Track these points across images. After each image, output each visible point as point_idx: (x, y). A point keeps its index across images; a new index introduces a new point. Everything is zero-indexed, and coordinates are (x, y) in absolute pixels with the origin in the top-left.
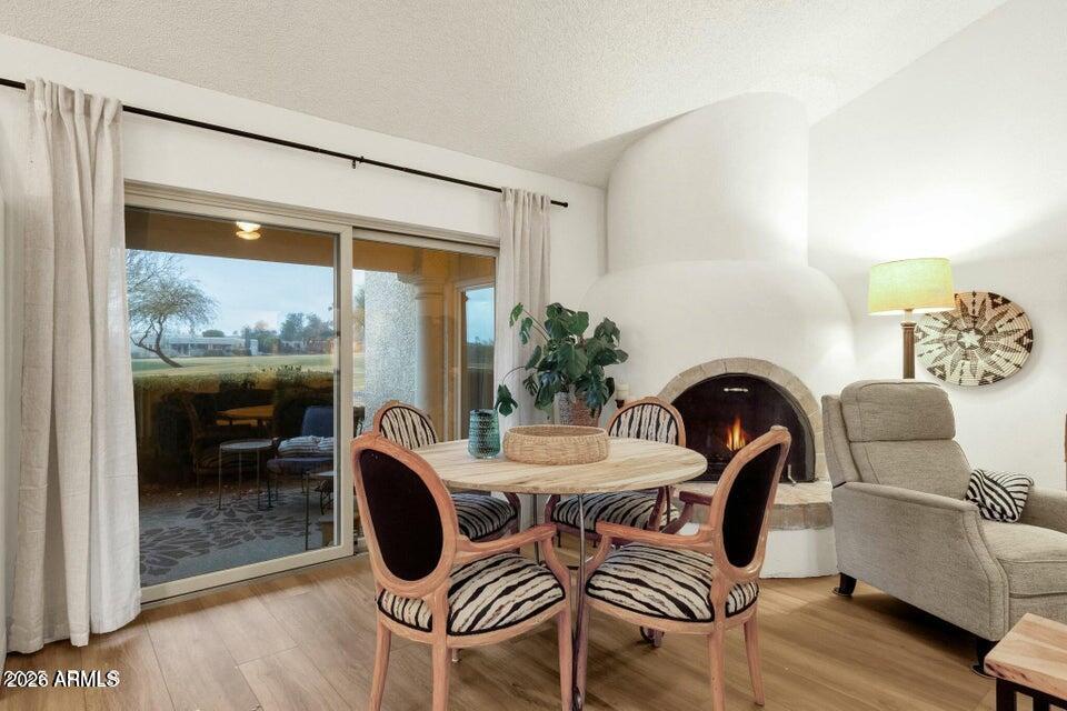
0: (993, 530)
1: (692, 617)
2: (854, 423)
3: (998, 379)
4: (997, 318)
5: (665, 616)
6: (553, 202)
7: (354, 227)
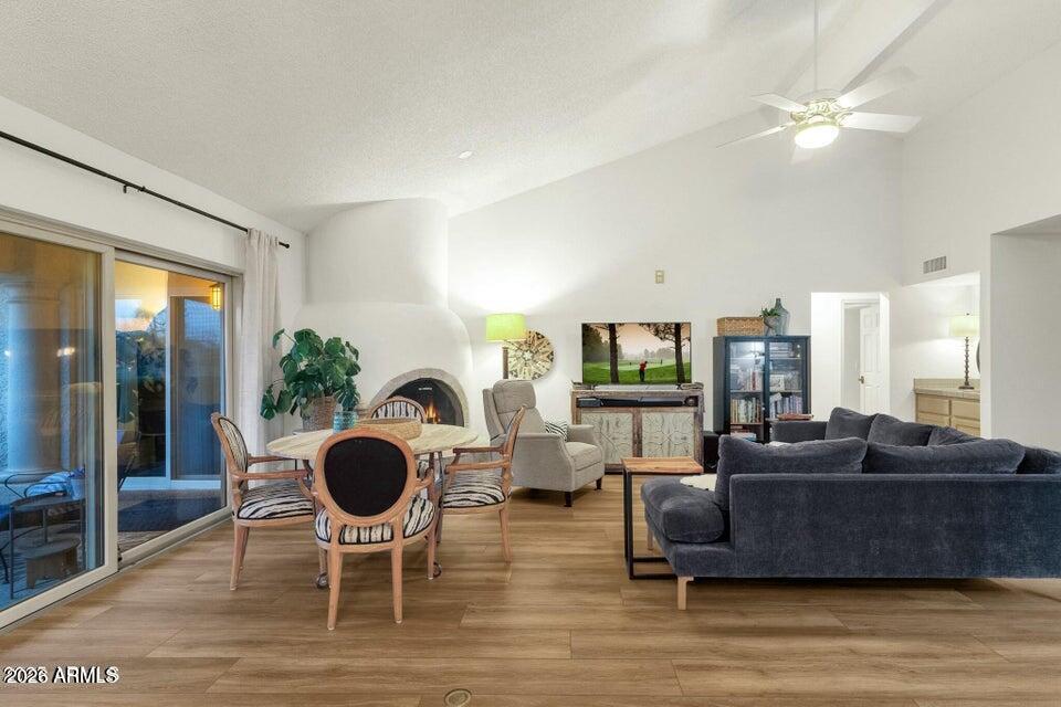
0: (570, 445)
1: (498, 502)
2: (501, 403)
3: (540, 376)
4: (539, 345)
5: (486, 504)
6: (281, 244)
7: (116, 248)
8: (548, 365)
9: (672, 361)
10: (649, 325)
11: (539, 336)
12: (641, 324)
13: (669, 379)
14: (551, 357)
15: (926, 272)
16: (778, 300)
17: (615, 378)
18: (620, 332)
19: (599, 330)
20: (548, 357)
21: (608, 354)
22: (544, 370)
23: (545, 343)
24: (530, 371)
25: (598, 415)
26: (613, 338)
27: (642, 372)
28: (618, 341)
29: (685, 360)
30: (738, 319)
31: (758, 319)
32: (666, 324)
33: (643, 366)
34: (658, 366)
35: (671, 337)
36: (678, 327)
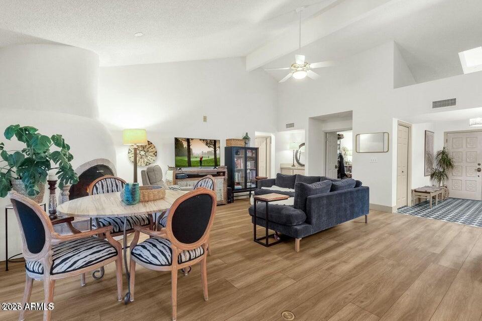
8: (154, 158)
9: (213, 157)
10: (204, 140)
11: (149, 143)
12: (200, 140)
13: (212, 164)
14: (155, 154)
15: (287, 127)
16: (247, 133)
17: (190, 164)
18: (192, 143)
19: (183, 141)
20: (154, 154)
21: (186, 153)
22: (152, 161)
23: (152, 147)
24: (144, 161)
25: (186, 182)
26: (189, 145)
27: (201, 161)
28: (191, 147)
29: (218, 157)
30: (236, 140)
31: (241, 140)
32: (211, 140)
33: (201, 158)
34: (207, 159)
35: (212, 146)
36: (215, 141)
